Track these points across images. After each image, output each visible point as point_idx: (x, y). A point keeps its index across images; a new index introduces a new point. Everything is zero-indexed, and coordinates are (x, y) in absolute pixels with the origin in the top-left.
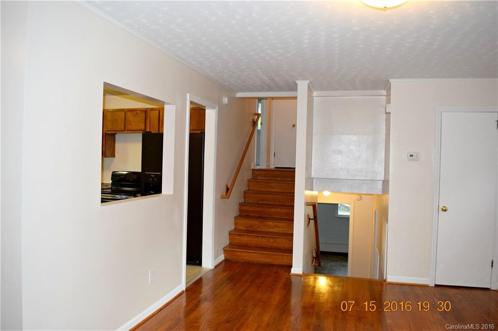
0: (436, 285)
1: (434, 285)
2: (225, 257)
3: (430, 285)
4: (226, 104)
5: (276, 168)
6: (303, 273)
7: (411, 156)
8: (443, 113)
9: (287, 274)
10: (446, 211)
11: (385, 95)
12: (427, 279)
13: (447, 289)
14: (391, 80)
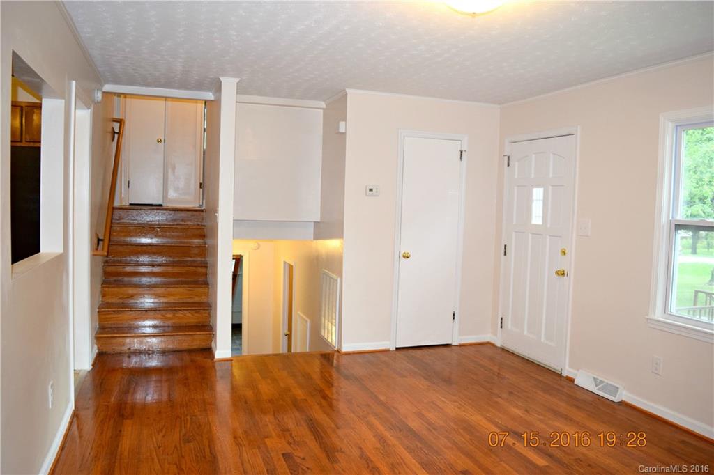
0: (397, 348)
1: (395, 349)
2: (98, 348)
3: (391, 349)
4: (98, 102)
5: (131, 205)
6: (232, 357)
7: (371, 190)
8: (406, 138)
9: (209, 361)
10: (408, 257)
11: (323, 109)
12: (388, 343)
13: (410, 351)
14: (347, 90)
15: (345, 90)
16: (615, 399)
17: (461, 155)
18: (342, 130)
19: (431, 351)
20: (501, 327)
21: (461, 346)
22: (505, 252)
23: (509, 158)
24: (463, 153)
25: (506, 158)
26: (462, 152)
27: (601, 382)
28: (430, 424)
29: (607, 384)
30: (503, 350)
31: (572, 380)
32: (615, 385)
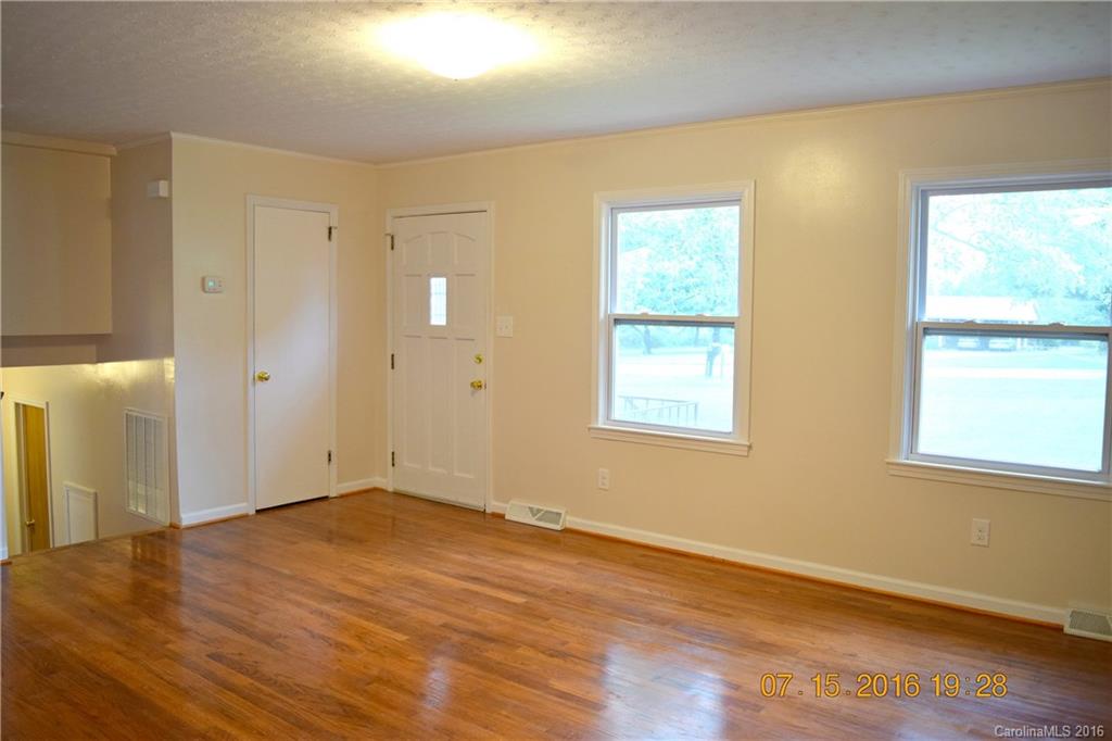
0: (258, 511)
1: (254, 512)
3: (250, 513)
8: (256, 208)
10: (266, 379)
11: (111, 156)
12: (245, 504)
13: (277, 512)
14: (173, 135)
15: (168, 133)
16: (558, 527)
17: (330, 233)
18: (163, 192)
19: (304, 508)
20: (393, 465)
21: (342, 496)
22: (393, 364)
23: (392, 238)
24: (333, 231)
25: (389, 238)
26: (330, 229)
27: (539, 511)
28: (369, 588)
29: (546, 512)
30: (397, 494)
31: (502, 517)
32: (555, 510)
